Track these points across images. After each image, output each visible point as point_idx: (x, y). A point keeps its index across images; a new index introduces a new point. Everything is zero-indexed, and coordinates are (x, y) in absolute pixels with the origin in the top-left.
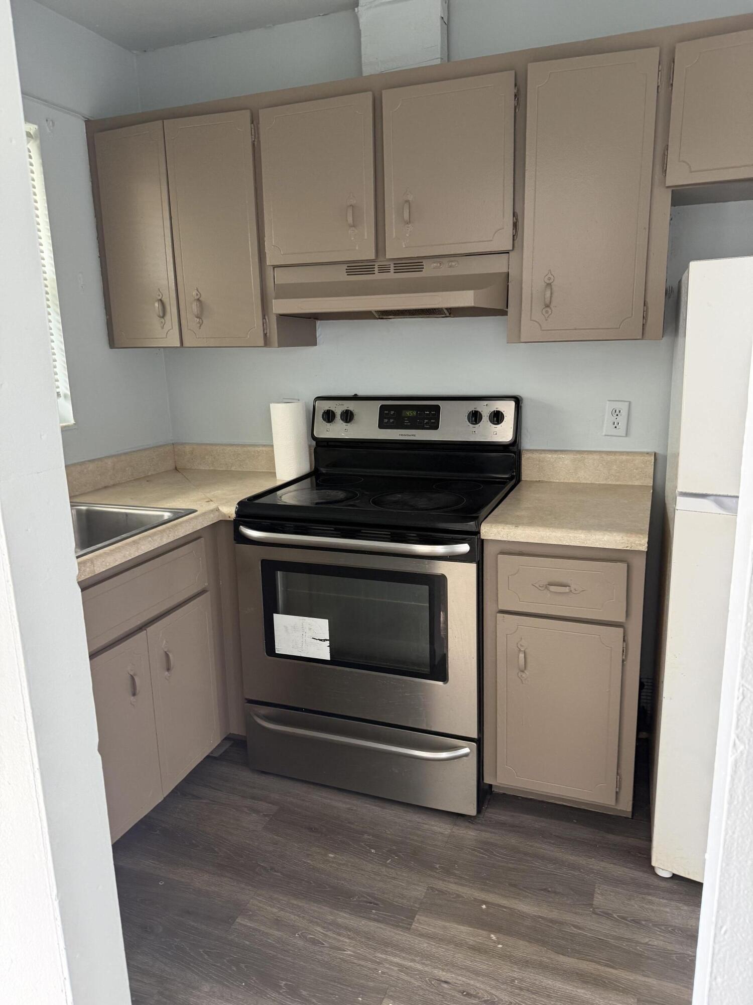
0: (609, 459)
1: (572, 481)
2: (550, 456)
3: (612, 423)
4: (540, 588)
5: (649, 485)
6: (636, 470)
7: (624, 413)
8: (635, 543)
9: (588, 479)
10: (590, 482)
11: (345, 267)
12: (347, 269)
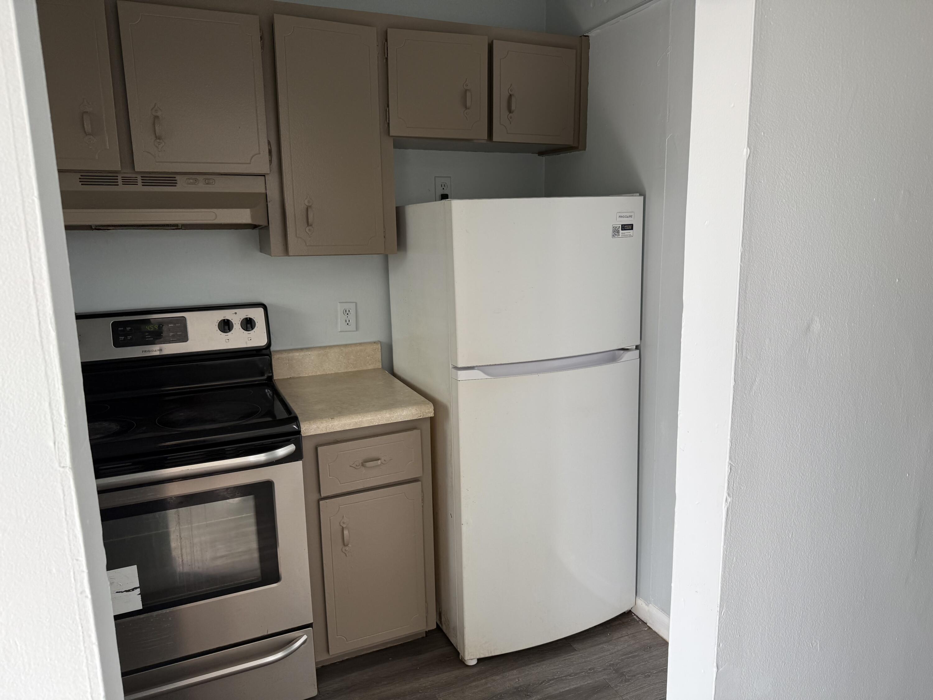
0: (347, 351)
1: (319, 373)
2: (298, 354)
3: (344, 321)
4: (357, 467)
5: (379, 367)
6: (368, 357)
7: (353, 312)
8: (425, 412)
9: (332, 369)
10: (334, 372)
11: (78, 175)
12: (80, 179)
